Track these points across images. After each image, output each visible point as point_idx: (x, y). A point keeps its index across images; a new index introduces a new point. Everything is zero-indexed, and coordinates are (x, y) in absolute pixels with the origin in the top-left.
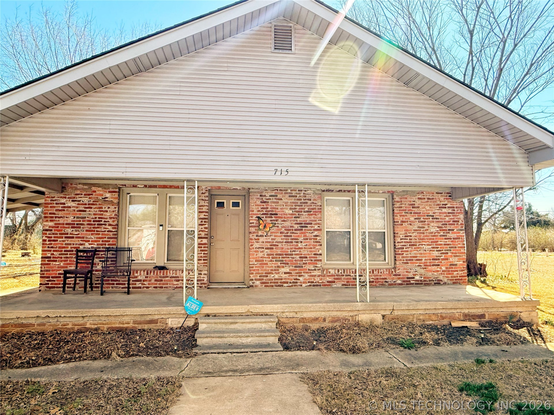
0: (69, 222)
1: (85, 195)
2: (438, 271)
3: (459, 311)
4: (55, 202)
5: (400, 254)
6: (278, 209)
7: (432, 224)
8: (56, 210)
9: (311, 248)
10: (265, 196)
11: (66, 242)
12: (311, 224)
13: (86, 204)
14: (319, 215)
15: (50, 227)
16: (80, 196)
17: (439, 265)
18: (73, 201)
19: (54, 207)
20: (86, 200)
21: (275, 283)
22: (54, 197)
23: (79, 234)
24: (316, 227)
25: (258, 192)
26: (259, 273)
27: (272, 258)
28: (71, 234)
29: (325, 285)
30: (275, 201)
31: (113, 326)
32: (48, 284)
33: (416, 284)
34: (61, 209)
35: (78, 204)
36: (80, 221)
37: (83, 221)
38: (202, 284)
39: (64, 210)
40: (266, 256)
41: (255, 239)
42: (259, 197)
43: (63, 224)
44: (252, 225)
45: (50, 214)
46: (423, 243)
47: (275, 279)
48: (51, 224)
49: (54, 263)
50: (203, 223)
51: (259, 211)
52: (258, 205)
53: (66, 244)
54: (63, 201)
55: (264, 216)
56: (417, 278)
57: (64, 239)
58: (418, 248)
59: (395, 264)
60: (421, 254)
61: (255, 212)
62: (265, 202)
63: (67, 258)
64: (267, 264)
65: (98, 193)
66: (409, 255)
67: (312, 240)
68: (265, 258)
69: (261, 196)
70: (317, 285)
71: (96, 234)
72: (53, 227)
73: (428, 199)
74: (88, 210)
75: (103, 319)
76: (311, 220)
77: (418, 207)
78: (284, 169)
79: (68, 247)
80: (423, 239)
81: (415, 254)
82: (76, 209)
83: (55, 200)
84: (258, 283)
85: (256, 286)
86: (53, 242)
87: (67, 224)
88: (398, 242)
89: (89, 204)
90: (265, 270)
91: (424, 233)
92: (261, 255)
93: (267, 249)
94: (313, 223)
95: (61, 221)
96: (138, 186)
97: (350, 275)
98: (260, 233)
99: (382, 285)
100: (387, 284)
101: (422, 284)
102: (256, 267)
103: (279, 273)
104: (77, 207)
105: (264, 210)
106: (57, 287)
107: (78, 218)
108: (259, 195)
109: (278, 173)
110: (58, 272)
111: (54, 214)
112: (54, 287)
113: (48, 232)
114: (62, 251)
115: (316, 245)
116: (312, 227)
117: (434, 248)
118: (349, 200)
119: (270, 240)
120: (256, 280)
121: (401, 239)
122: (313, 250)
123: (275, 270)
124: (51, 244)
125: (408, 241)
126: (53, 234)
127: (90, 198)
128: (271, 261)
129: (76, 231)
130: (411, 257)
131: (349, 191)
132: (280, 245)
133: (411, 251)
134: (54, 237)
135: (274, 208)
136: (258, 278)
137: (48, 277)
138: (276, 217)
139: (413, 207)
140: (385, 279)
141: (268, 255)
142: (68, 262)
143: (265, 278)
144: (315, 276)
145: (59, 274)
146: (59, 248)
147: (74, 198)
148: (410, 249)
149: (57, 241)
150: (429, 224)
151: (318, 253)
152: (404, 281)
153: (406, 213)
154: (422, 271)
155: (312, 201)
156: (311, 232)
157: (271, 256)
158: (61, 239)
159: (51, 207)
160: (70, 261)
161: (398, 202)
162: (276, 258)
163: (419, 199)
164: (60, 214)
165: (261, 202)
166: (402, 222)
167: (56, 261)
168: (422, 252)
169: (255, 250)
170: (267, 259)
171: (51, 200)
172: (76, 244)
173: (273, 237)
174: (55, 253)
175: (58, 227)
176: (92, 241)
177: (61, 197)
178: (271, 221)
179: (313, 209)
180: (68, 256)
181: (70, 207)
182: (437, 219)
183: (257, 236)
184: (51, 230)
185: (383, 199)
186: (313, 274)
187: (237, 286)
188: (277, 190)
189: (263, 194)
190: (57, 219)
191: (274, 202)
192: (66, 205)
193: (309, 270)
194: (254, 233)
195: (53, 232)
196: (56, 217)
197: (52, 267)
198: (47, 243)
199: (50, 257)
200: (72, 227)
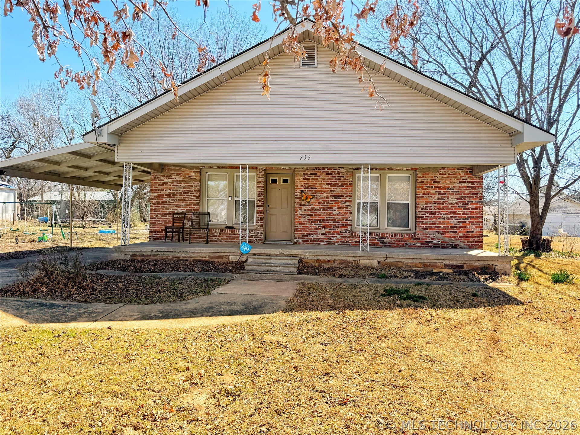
0: (167, 193)
1: (177, 174)
2: (455, 237)
3: (441, 261)
4: (157, 179)
5: (420, 222)
6: (317, 184)
7: (452, 196)
8: (158, 185)
9: (343, 215)
10: (307, 174)
11: (166, 208)
12: (343, 196)
13: (178, 181)
14: (350, 189)
15: (154, 197)
16: (173, 175)
17: (456, 232)
18: (169, 178)
19: (157, 183)
20: (178, 178)
21: (313, 241)
22: (157, 176)
23: (173, 202)
24: (347, 198)
25: (302, 171)
26: (301, 234)
27: (312, 222)
28: (168, 202)
29: (354, 245)
30: (315, 178)
31: (196, 259)
32: (155, 237)
33: (434, 247)
34: (161, 184)
35: (173, 181)
36: (174, 193)
37: (176, 193)
38: (259, 240)
39: (163, 185)
40: (307, 221)
41: (299, 208)
42: (302, 175)
43: (163, 195)
44: (297, 196)
45: (155, 187)
46: (442, 213)
47: (314, 239)
48: (155, 195)
49: (158, 222)
50: (260, 195)
51: (302, 186)
52: (301, 181)
53: (165, 209)
54: (163, 178)
55: (306, 190)
56: (435, 242)
57: (164, 206)
58: (438, 217)
59: (416, 229)
60: (440, 222)
61: (299, 187)
62: (307, 179)
63: (166, 219)
64: (308, 227)
65: (186, 172)
66: (429, 223)
67: (344, 209)
68: (306, 222)
69: (304, 174)
70: (347, 245)
71: (186, 202)
72: (156, 197)
73: (449, 174)
74: (179, 185)
75: (190, 254)
76: (343, 193)
77: (439, 182)
78: (307, 156)
79: (167, 212)
80: (442, 209)
81: (434, 222)
82: (172, 184)
83: (158, 178)
84: (300, 241)
85: (299, 243)
86: (157, 208)
87: (166, 195)
88: (419, 212)
89: (180, 181)
90: (306, 231)
91: (443, 204)
92: (303, 219)
93: (307, 215)
94: (345, 195)
95: (162, 193)
96: (214, 167)
97: (375, 238)
98: (303, 203)
99: (403, 246)
100: (407, 246)
101: (439, 247)
102: (299, 229)
103: (317, 234)
104: (172, 183)
105: (306, 185)
106: (161, 239)
107: (173, 190)
108: (302, 173)
109: (303, 158)
110: (161, 229)
111: (157, 187)
112: (159, 239)
113: (154, 201)
114: (163, 214)
115: (347, 213)
116: (344, 198)
117: (452, 217)
118: (378, 176)
119: (310, 208)
120: (299, 238)
121: (422, 209)
122: (344, 216)
123: (314, 232)
124: (156, 209)
125: (428, 210)
126: (157, 202)
127: (180, 176)
128: (311, 224)
129: (172, 200)
130: (430, 224)
131: (376, 169)
132: (318, 212)
133: (430, 219)
134: (158, 204)
135: (314, 184)
136: (301, 237)
137: (155, 232)
138: (315, 191)
139: (434, 182)
140: (406, 241)
141: (309, 220)
142: (167, 222)
143: (306, 237)
144: (346, 237)
145: (162, 230)
146: (161, 211)
147: (170, 176)
148: (429, 218)
149: (160, 206)
150: (448, 197)
151: (349, 219)
152: (422, 244)
153: (427, 187)
154: (441, 236)
155: (345, 178)
156: (343, 202)
157: (311, 221)
158: (162, 206)
159: (155, 183)
160: (169, 221)
161: (420, 177)
162: (315, 222)
163: (440, 174)
164: (161, 188)
165: (304, 179)
166: (423, 194)
167: (159, 221)
168: (441, 220)
169: (299, 216)
170: (308, 223)
171: (155, 178)
172: (172, 209)
173: (313, 206)
174: (158, 215)
175: (160, 197)
176: (183, 207)
177: (161, 176)
178: (311, 193)
179: (345, 184)
180: (167, 217)
181: (167, 183)
182: (456, 192)
183: (300, 205)
184: (156, 199)
185: (408, 175)
186: (344, 235)
187: (285, 243)
188: (317, 169)
189: (305, 173)
190: (159, 191)
191: (314, 179)
192: (165, 181)
193: (341, 232)
194: (298, 203)
195: (157, 200)
196: (158, 190)
197: (157, 225)
198: (154, 208)
199: (155, 218)
200: (169, 197)
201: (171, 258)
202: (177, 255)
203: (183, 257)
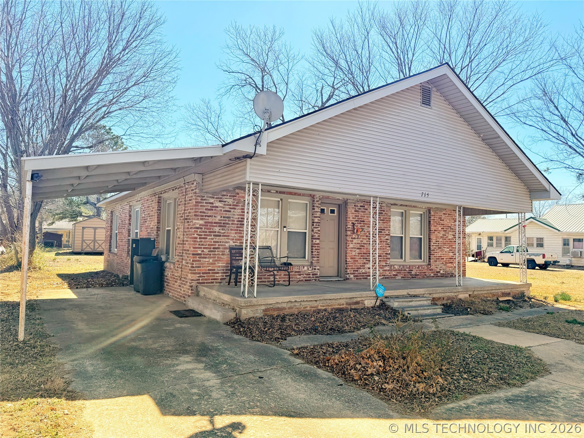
0: (217, 221)
1: (230, 196)
2: (452, 267)
4: (205, 201)
5: (433, 254)
6: (365, 217)
7: (450, 233)
8: (206, 209)
9: (384, 249)
10: (357, 206)
11: (215, 240)
12: (384, 230)
13: (230, 205)
14: (389, 224)
15: (200, 225)
16: (225, 197)
17: (452, 263)
18: (220, 201)
19: (204, 206)
20: (230, 201)
21: (362, 276)
22: (204, 197)
23: (225, 233)
24: (387, 233)
25: (353, 203)
26: (352, 268)
27: (361, 256)
28: (218, 232)
29: (392, 278)
30: (364, 210)
32: (199, 280)
33: (441, 276)
34: (209, 208)
35: (224, 205)
36: (226, 220)
37: (229, 221)
38: (316, 277)
39: (212, 210)
40: (357, 255)
41: (351, 241)
42: (353, 207)
43: (212, 223)
44: (349, 229)
45: (201, 212)
46: (445, 247)
47: (363, 273)
48: (202, 222)
49: (204, 260)
50: (317, 226)
51: (353, 218)
52: (353, 213)
53: (214, 242)
54: (212, 200)
55: (357, 222)
56: (442, 272)
57: (212, 237)
58: (443, 250)
59: (429, 261)
60: (444, 254)
61: (351, 219)
62: (357, 211)
63: (215, 254)
64: (357, 261)
65: (240, 195)
66: (438, 255)
67: (385, 243)
68: (356, 256)
69: (355, 206)
70: (387, 278)
71: (239, 233)
72: (203, 225)
73: (449, 214)
74: (232, 210)
76: (384, 227)
77: (443, 220)
78: (427, 193)
79: (215, 245)
80: (445, 244)
81: (441, 254)
82: (223, 209)
83: (205, 200)
84: (352, 276)
85: (351, 279)
86: (203, 240)
87: (215, 223)
88: (432, 246)
89: (233, 205)
90: (357, 266)
91: (445, 239)
92: (354, 253)
93: (358, 249)
94: (386, 229)
95: (210, 219)
96: (272, 191)
97: (406, 270)
98: (354, 236)
99: (423, 277)
100: (426, 276)
101: (444, 276)
102: (351, 263)
103: (365, 268)
104: (223, 208)
105: (357, 217)
106: (207, 283)
107: (224, 217)
108: (354, 205)
109: (423, 195)
110: (208, 268)
111: (204, 213)
112: (204, 283)
113: (199, 230)
114: (210, 248)
115: (387, 247)
116: (385, 232)
117: (450, 250)
118: (402, 213)
119: (359, 242)
120: (351, 274)
121: (434, 243)
122: (385, 250)
123: (363, 266)
124: (201, 241)
125: (437, 245)
126: (204, 232)
127: (234, 199)
128: (360, 258)
129: (223, 230)
130: (439, 257)
131: (406, 206)
132: (366, 245)
133: (439, 252)
134: (204, 235)
135: (363, 216)
136: (352, 272)
137: (200, 273)
138: (363, 224)
139: (441, 220)
140: (425, 273)
141: (358, 254)
142: (216, 259)
143: (356, 272)
144: (386, 270)
145: (209, 270)
146: (209, 245)
147: (221, 198)
148: (438, 251)
149: (207, 238)
150: (448, 233)
151: (388, 253)
152: (435, 275)
153: (437, 224)
154: (444, 267)
155: (385, 212)
156: (384, 236)
157: (360, 255)
158: (210, 237)
159: (201, 206)
160: (218, 258)
161: (433, 215)
162: (363, 256)
163: (444, 214)
164: (210, 213)
165: (355, 211)
166: (435, 230)
167: (206, 258)
168: (444, 253)
169: (350, 249)
170: (358, 257)
171: (201, 200)
172: (223, 242)
173: (361, 240)
174: (205, 250)
175: (207, 225)
176: (236, 240)
177: (210, 197)
178: (361, 226)
179: (386, 218)
180: (216, 253)
181: (217, 207)
182: (452, 229)
183: (352, 238)
184: (201, 228)
186: (385, 269)
187: (337, 279)
188: (365, 202)
189: (356, 205)
190: (207, 218)
191: (363, 212)
192: (214, 205)
193: (383, 266)
194: (350, 235)
195: (203, 230)
196: (206, 216)
197: (203, 264)
198: (198, 240)
199: (200, 254)
200: (220, 226)
201: (308, 309)
202: (314, 304)
203: (321, 306)
